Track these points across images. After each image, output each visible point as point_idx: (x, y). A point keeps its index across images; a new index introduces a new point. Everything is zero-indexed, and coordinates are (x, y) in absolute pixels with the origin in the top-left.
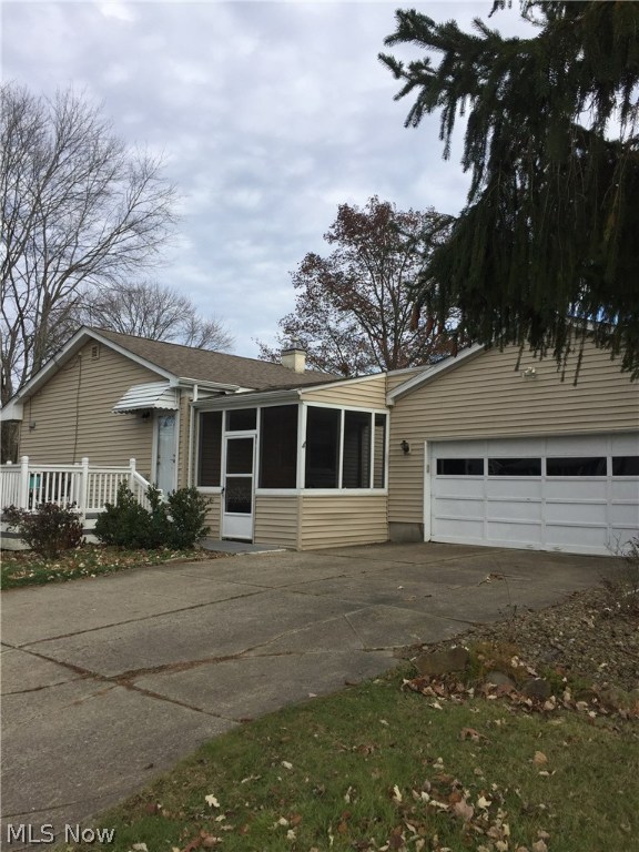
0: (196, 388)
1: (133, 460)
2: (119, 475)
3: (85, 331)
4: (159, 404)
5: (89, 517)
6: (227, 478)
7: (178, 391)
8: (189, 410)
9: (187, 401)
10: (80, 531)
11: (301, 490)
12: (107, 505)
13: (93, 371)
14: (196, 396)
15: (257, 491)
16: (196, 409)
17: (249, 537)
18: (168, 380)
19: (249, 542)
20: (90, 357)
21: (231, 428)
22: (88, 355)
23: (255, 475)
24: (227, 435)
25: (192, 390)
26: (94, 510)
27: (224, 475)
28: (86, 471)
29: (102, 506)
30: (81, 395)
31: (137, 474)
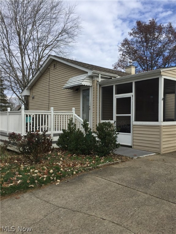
0: (100, 76)
1: (74, 108)
2: (68, 115)
3: (51, 57)
4: (84, 83)
5: (55, 135)
6: (117, 116)
7: (91, 77)
8: (97, 86)
9: (96, 82)
10: (50, 143)
11: (161, 122)
12: (63, 130)
13: (55, 74)
14: (100, 80)
15: (133, 122)
16: (100, 86)
17: (130, 145)
18: (87, 73)
19: (131, 147)
20: (53, 68)
21: (118, 93)
22: (52, 67)
23: (133, 115)
24: (116, 97)
25: (98, 77)
26: (57, 132)
27: (115, 115)
28: (53, 114)
29: (60, 130)
30: (50, 84)
31: (76, 115)
